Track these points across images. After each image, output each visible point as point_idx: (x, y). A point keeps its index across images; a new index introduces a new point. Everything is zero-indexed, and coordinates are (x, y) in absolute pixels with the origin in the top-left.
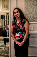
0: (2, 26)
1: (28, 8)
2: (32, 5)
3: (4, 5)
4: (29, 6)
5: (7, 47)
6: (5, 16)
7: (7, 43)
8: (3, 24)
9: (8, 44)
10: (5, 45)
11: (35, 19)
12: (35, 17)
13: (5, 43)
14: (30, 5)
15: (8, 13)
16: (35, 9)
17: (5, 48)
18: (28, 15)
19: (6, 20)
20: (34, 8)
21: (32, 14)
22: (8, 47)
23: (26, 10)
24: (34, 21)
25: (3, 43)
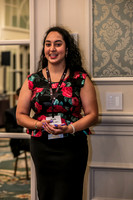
0: (5, 92)
1: (100, 26)
2: (115, 15)
3: (11, 14)
4: (105, 21)
5: (22, 170)
6: (14, 56)
7: (23, 155)
8: (9, 85)
9: (25, 158)
10: (17, 161)
11: (126, 69)
12: (128, 61)
13: (16, 154)
14: (111, 15)
15: (26, 47)
16: (128, 32)
17: (15, 174)
18: (100, 52)
19: (18, 69)
20: (123, 28)
21: (118, 49)
22: (27, 169)
23: (96, 35)
24: (124, 74)
25: (8, 155)
